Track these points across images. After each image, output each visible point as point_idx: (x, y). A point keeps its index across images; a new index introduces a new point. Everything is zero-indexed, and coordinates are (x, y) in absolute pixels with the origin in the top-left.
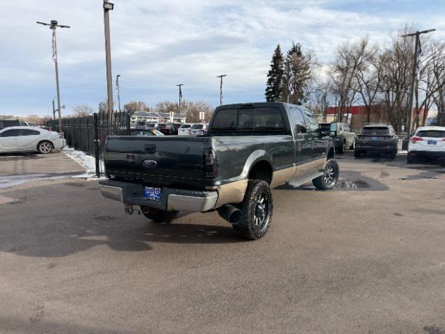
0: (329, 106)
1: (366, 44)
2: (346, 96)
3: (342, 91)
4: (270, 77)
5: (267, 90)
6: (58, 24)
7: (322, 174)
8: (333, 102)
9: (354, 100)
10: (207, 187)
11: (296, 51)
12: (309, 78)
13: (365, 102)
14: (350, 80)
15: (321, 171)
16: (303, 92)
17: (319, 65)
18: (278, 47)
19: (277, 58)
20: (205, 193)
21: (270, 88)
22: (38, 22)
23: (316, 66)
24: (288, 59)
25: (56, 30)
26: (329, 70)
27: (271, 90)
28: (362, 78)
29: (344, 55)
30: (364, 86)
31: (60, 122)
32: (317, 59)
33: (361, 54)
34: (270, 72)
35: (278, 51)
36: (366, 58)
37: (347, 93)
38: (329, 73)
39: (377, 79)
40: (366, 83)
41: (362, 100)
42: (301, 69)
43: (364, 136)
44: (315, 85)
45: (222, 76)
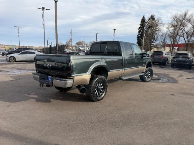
0: (167, 43)
1: (187, 14)
2: (175, 38)
3: (174, 36)
4: (139, 30)
5: (137, 36)
6: (45, 8)
7: (143, 74)
8: (169, 41)
9: (179, 41)
10: (68, 77)
11: (152, 18)
12: (158, 30)
13: (186, 42)
14: (178, 32)
15: (143, 73)
16: (155, 37)
17: (163, 24)
18: (144, 16)
19: (143, 21)
20: (67, 79)
21: (139, 35)
22: (37, 8)
23: (161, 25)
24: (148, 21)
25: (44, 11)
26: (168, 27)
27: (140, 36)
28: (184, 30)
29: (175, 19)
30: (186, 34)
31: (45, 49)
32: (162, 22)
33: (184, 19)
34: (139, 27)
35: (143, 18)
36: (187, 21)
37: (176, 37)
38: (168, 28)
39: (192, 31)
40: (186, 33)
41: (184, 41)
42: (154, 26)
43: (175, 58)
44: (161, 34)
45: (114, 30)
